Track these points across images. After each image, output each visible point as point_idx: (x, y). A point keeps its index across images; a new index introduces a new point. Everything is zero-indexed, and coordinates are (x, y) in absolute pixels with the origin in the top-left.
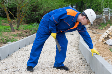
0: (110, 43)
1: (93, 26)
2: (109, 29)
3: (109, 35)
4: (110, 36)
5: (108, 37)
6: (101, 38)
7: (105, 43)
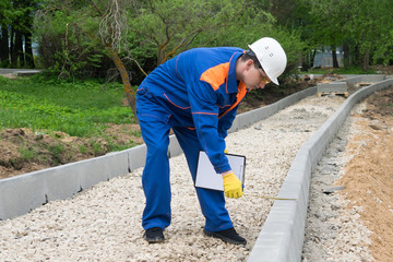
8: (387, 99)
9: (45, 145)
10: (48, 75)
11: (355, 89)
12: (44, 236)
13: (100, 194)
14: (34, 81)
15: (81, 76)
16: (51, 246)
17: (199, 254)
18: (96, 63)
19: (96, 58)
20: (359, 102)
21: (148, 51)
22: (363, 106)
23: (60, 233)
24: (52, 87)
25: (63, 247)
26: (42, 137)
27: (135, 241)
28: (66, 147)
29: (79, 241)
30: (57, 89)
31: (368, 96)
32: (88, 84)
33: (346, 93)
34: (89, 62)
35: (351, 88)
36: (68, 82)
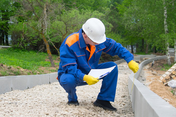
0: (173, 85)
1: (154, 67)
2: (173, 67)
3: (172, 74)
4: (173, 76)
5: (171, 78)
6: (162, 78)
7: (167, 85)
8: (158, 64)
9: (12, 71)
10: (14, 48)
11: (143, 60)
12: (10, 102)
13: (38, 89)
14: (9, 50)
15: (28, 49)
16: (14, 106)
17: (93, 114)
18: (34, 44)
19: (35, 42)
20: (145, 65)
21: (57, 40)
22: (148, 67)
23: (18, 101)
24: (16, 53)
25: (20, 107)
26: (11, 68)
27: (58, 106)
28: (21, 72)
29: (28, 105)
30: (18, 54)
31: (149, 63)
32: (31, 52)
33: (140, 61)
34: (32, 43)
35: (142, 60)
36: (23, 51)
